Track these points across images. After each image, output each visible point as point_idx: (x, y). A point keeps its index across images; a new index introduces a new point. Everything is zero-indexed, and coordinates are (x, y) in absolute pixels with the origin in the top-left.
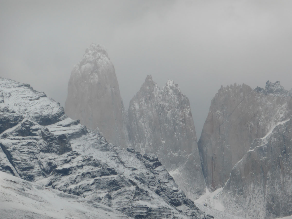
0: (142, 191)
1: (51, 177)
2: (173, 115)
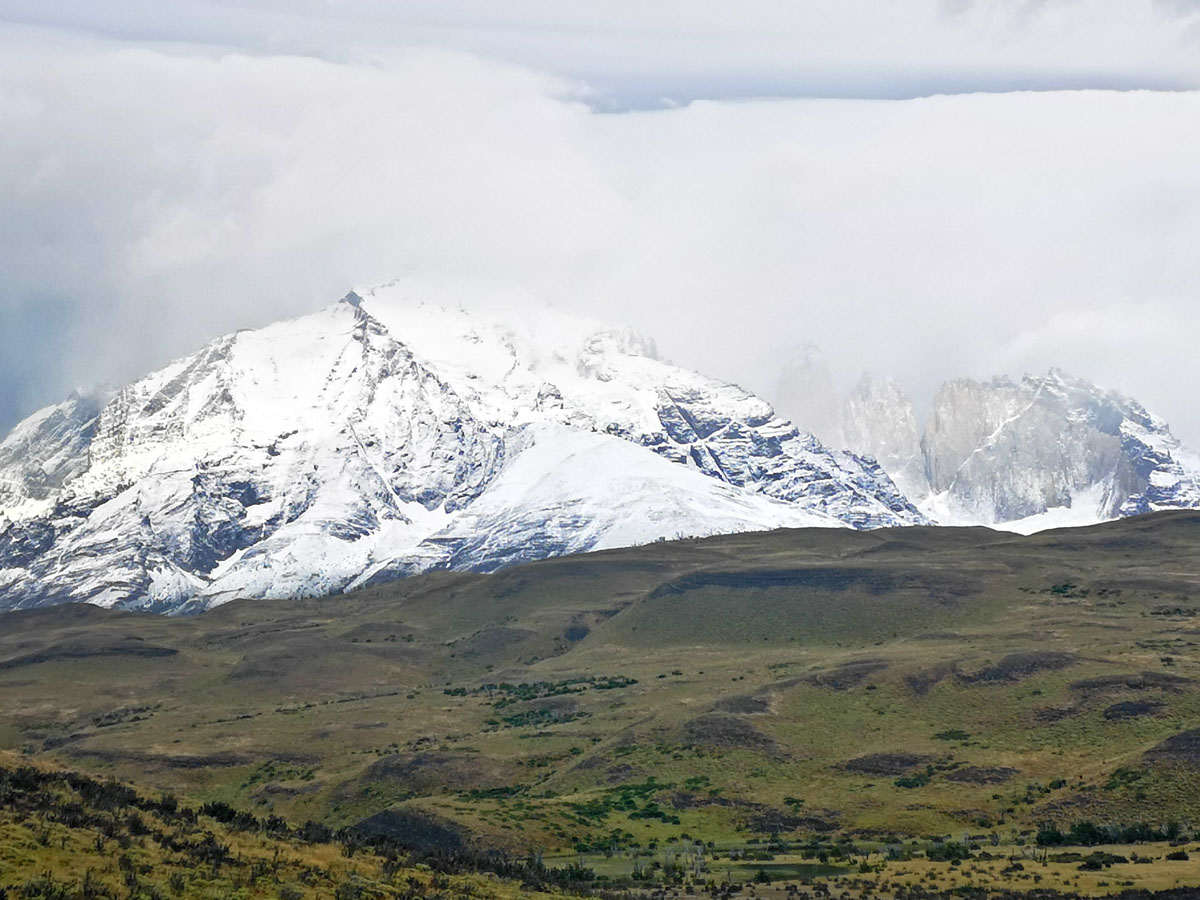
0: (860, 496)
1: (761, 482)
2: (893, 413)
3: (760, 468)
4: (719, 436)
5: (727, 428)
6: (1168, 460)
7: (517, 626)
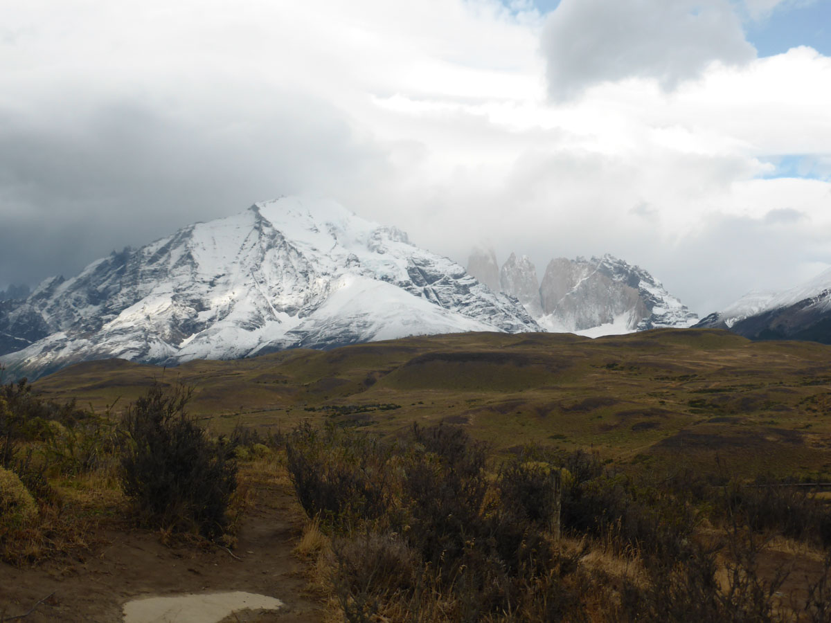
0: (508, 315)
2: (526, 274)
3: (458, 300)
4: (438, 283)
5: (442, 279)
6: (661, 301)
7: (339, 377)
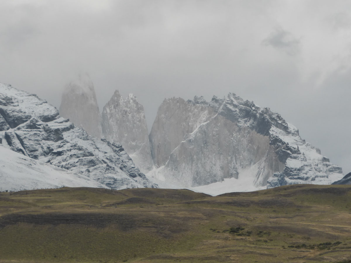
0: (110, 167)
1: (49, 157)
2: (133, 117)
3: (48, 148)
4: (23, 127)
5: (28, 122)
6: (297, 152)
